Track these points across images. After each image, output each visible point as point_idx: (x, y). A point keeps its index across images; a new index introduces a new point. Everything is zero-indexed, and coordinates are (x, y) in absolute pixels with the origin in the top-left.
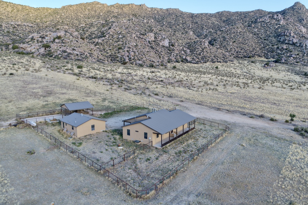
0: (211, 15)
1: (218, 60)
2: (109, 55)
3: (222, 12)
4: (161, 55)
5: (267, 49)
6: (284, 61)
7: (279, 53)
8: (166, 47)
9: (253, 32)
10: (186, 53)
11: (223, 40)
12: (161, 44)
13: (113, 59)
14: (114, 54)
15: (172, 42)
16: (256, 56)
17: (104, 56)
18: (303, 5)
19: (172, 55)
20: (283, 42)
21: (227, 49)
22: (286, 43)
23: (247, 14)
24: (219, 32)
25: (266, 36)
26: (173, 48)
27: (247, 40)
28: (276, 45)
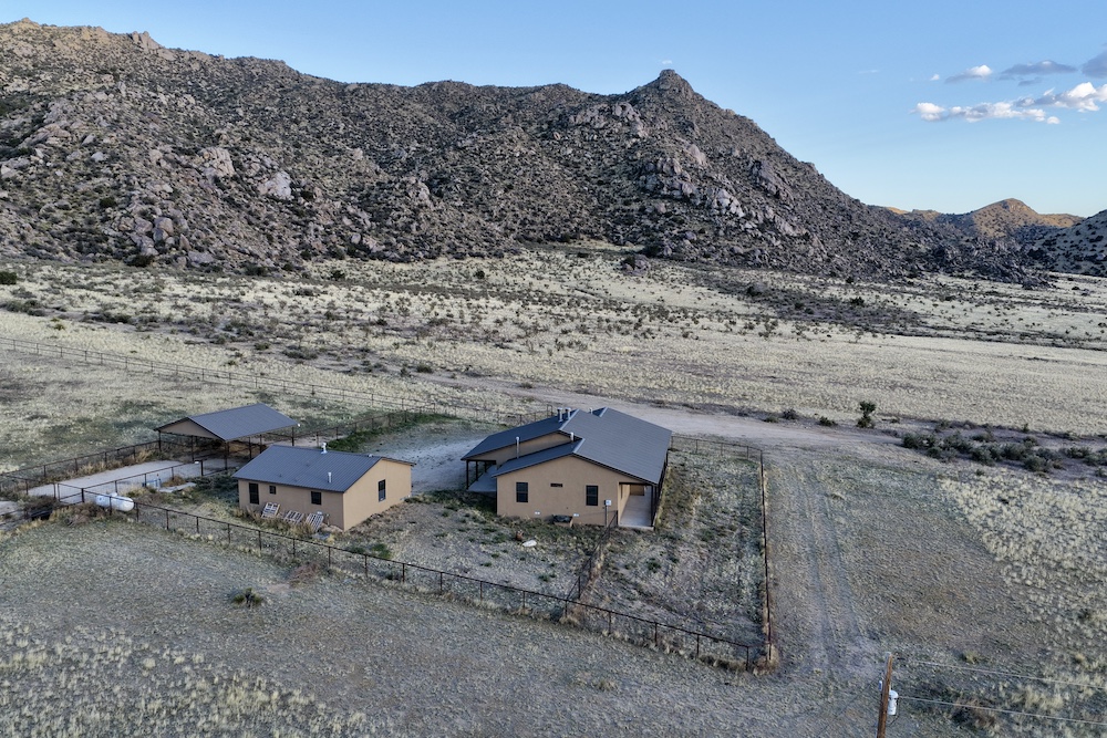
0: (406, 94)
1: (470, 248)
2: (63, 228)
3: (441, 85)
4: (272, 229)
5: (612, 213)
6: (670, 252)
7: (647, 227)
8: (284, 202)
9: (560, 158)
10: (357, 224)
11: (471, 180)
12: (262, 190)
13: (87, 244)
14: (85, 227)
15: (303, 184)
16: (582, 236)
17: (46, 235)
18: (684, 81)
19: (312, 232)
20: (655, 193)
21: (491, 213)
22: (664, 197)
23: (521, 95)
24: (452, 154)
25: (601, 171)
26: (311, 207)
27: (547, 184)
28: (637, 201)
